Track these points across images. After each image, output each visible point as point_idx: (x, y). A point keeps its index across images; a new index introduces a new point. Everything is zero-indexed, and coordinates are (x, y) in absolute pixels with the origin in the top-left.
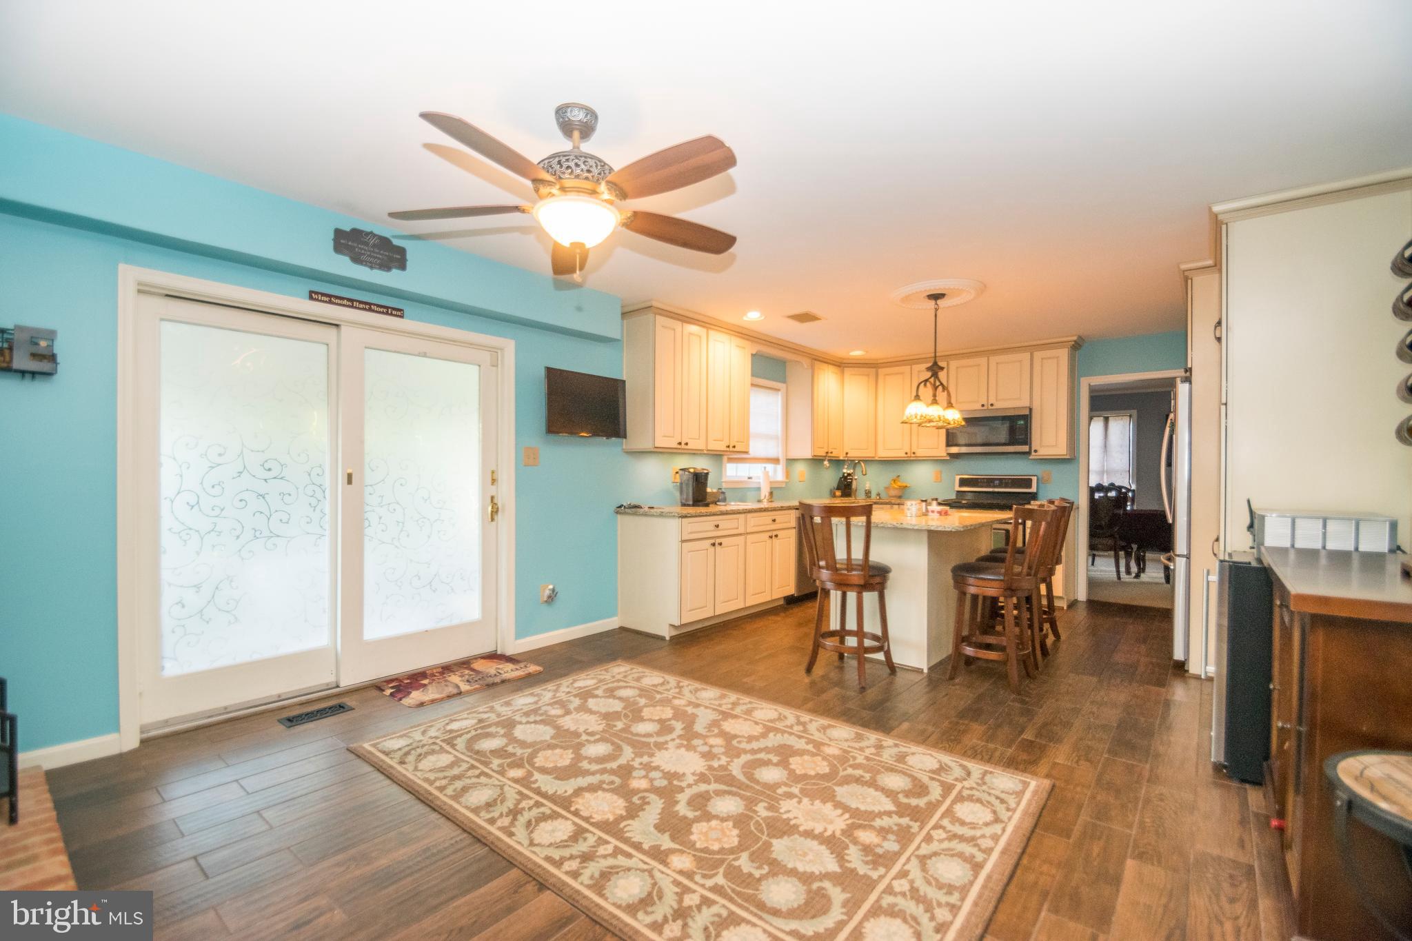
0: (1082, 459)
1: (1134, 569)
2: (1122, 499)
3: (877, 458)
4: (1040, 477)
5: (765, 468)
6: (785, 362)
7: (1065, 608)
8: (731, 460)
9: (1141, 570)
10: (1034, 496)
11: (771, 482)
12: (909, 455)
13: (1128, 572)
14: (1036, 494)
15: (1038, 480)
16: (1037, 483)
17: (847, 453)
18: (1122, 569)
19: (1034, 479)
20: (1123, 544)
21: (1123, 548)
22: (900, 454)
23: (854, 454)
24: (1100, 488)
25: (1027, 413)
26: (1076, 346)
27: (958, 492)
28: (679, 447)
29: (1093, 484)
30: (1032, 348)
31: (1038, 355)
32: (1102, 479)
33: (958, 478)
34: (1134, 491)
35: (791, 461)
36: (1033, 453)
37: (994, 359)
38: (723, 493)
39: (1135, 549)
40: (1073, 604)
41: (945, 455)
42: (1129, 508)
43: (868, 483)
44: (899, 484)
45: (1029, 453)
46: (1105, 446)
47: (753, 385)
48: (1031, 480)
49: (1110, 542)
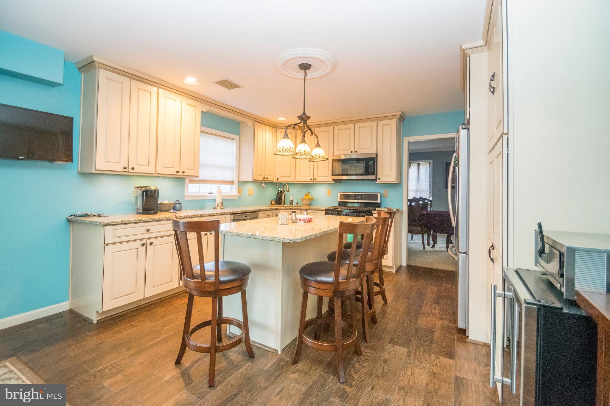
0: (405, 184)
1: (431, 242)
2: (425, 205)
3: (296, 182)
4: (382, 194)
5: (219, 187)
6: (239, 123)
7: (394, 273)
8: (191, 181)
9: (435, 243)
10: (379, 205)
11: (222, 196)
12: (313, 180)
13: (429, 244)
14: (380, 203)
15: (381, 195)
16: (381, 197)
17: (278, 179)
18: (426, 242)
19: (379, 195)
20: (426, 230)
21: (426, 232)
22: (308, 180)
23: (282, 180)
24: (415, 200)
25: (375, 156)
26: (402, 118)
27: (339, 202)
28: (124, 170)
29: (411, 197)
30: (377, 119)
31: (381, 123)
32: (417, 194)
33: (339, 194)
34: (431, 201)
35: (242, 183)
36: (378, 180)
37: (358, 125)
38: (180, 204)
39: (432, 232)
40: (399, 269)
41: (332, 180)
42: (429, 209)
43: (291, 196)
44: (308, 197)
45: (376, 180)
46: (418, 178)
47: (201, 132)
48: (377, 195)
49: (419, 229)
